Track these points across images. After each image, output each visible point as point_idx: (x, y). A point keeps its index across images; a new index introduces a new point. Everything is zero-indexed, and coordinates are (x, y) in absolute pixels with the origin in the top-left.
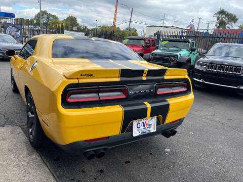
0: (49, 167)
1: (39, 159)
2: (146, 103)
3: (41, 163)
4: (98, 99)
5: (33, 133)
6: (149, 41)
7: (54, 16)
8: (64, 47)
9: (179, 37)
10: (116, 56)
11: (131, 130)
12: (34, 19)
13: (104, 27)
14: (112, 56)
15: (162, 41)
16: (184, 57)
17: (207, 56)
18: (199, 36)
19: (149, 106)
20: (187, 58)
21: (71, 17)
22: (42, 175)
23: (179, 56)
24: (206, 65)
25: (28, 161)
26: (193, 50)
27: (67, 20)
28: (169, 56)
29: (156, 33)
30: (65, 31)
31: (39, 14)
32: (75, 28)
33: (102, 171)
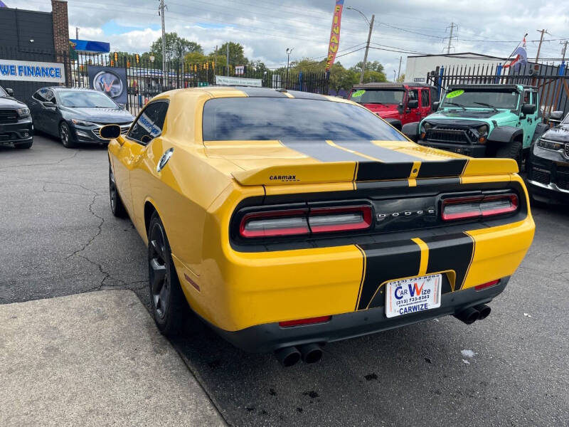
0: (200, 379)
1: (176, 361)
2: (417, 240)
3: (182, 369)
4: (306, 231)
5: (164, 304)
6: (416, 92)
7: (193, 44)
8: (219, 115)
9: (490, 78)
10: (336, 129)
11: (382, 301)
12: (150, 54)
13: (304, 64)
14: (326, 132)
15: (449, 92)
16: (504, 129)
17: (565, 126)
18: (543, 74)
19: (424, 247)
20: (513, 130)
21: (231, 43)
22: (185, 396)
23: (492, 127)
24: (562, 147)
25: (154, 365)
26: (527, 111)
27: (221, 52)
28: (467, 128)
29: (433, 72)
30: (218, 79)
31: (160, 41)
32: (240, 69)
33: (313, 395)
